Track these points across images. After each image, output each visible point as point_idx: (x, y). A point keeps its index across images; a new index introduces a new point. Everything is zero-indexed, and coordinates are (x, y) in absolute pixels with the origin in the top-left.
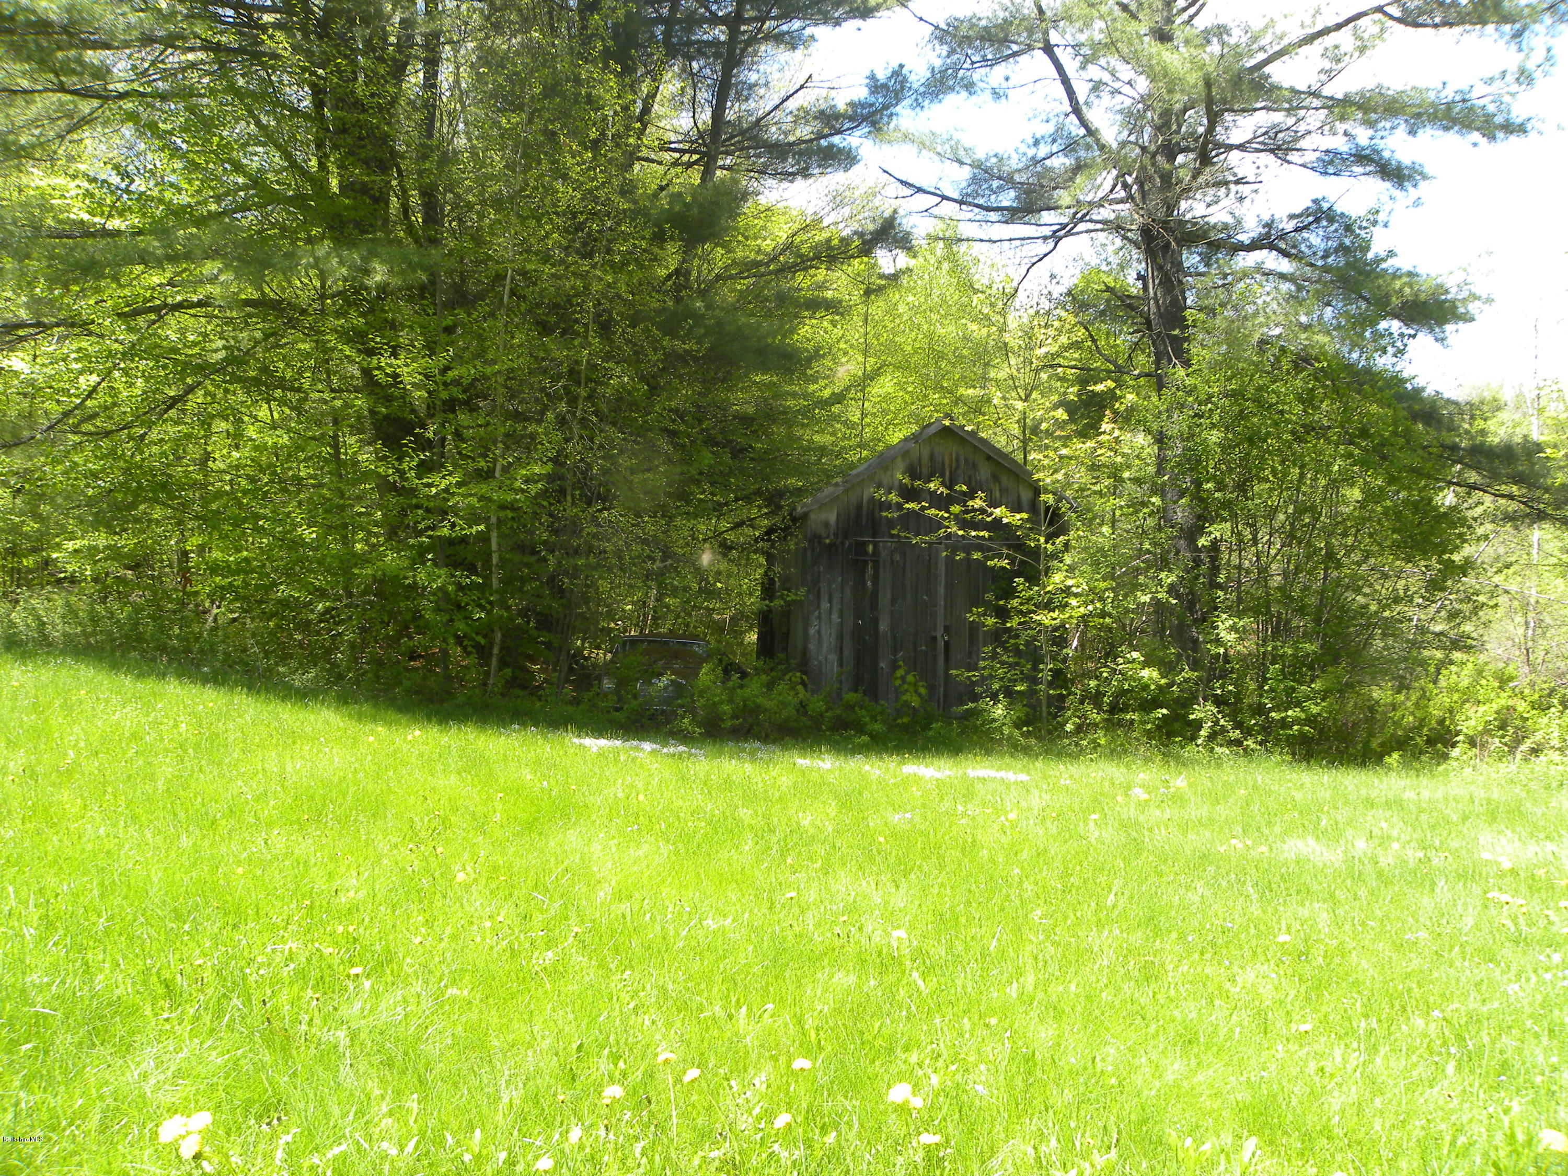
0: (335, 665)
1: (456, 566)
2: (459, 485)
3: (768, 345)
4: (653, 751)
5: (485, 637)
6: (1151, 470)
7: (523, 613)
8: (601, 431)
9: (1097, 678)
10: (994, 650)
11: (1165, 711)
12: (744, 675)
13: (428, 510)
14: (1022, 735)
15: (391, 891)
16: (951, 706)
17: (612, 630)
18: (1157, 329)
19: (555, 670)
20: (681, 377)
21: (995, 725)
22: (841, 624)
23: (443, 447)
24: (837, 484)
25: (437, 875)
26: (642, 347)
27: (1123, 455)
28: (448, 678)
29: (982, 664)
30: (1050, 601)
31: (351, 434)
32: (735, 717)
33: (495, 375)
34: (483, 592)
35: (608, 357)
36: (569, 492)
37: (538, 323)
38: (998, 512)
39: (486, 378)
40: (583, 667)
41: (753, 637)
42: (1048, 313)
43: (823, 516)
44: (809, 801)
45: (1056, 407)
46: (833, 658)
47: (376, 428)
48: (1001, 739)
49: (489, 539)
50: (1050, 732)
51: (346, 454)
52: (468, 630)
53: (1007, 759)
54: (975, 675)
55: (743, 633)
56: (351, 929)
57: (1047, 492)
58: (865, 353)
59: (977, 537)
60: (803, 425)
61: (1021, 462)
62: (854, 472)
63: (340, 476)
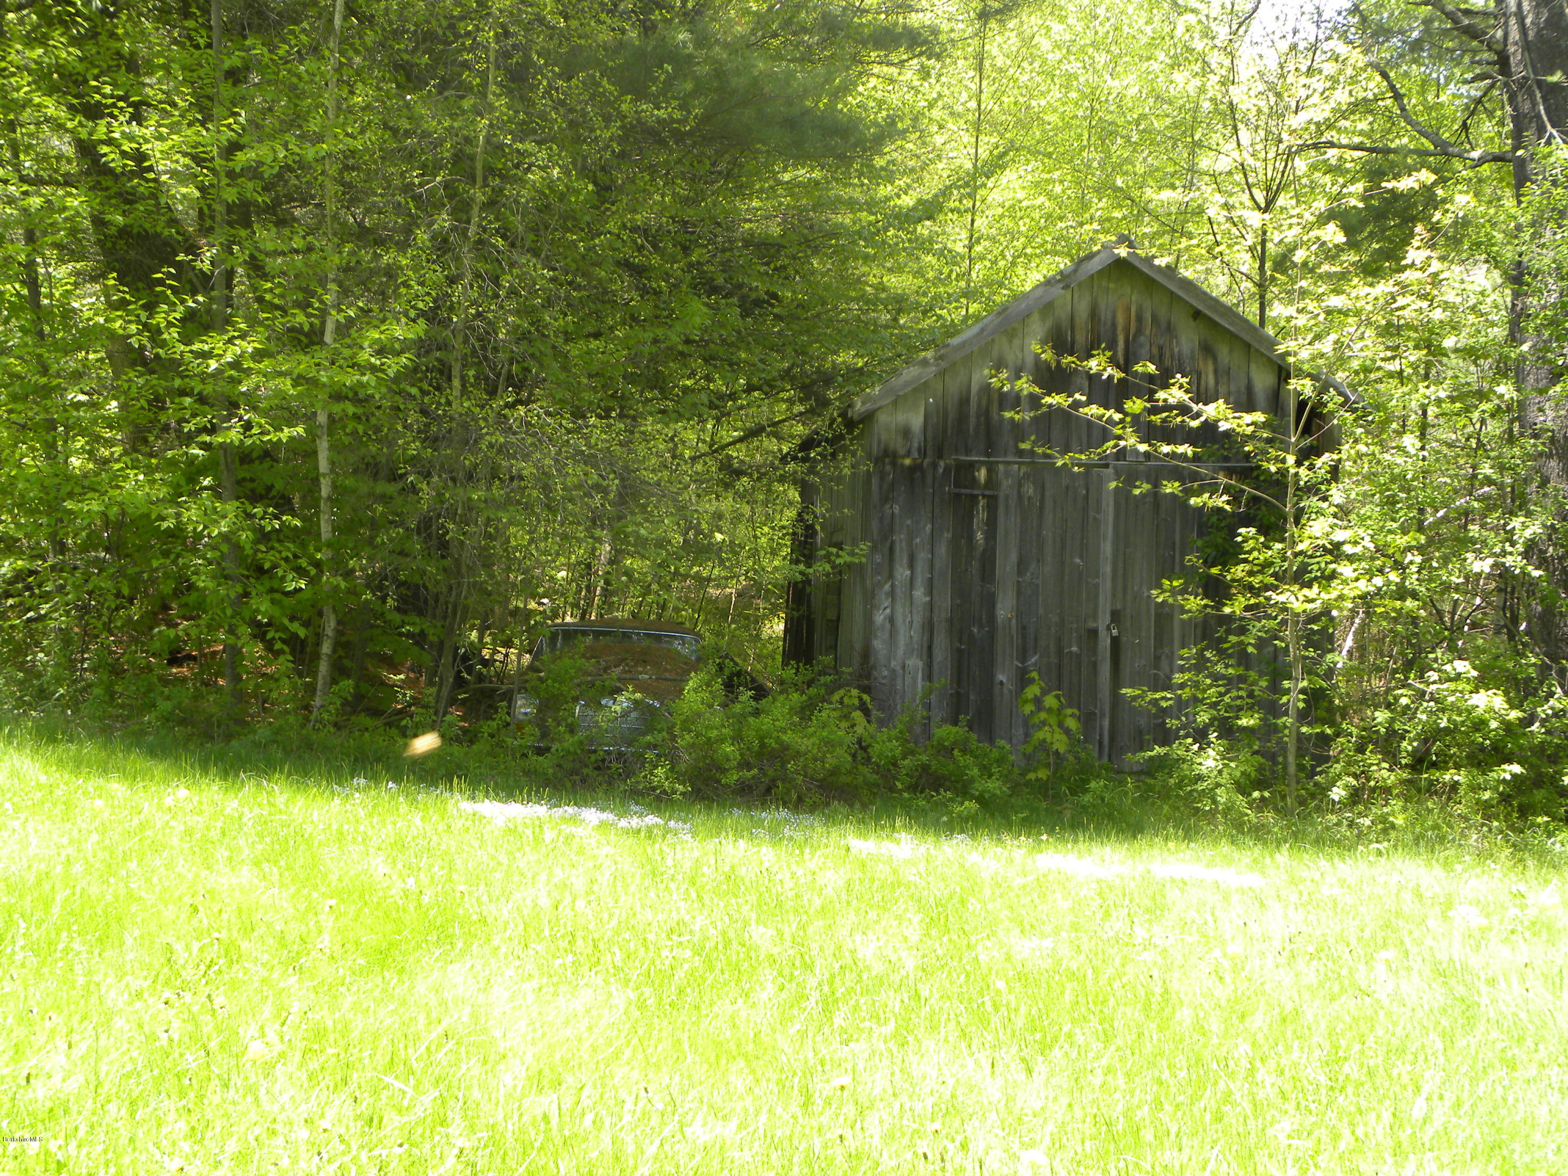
0: (32, 672)
1: (255, 498)
2: (259, 355)
3: (807, 112)
4: (602, 823)
5: (306, 624)
6: (1499, 333)
7: (377, 583)
8: (512, 265)
9: (1388, 706)
10: (1200, 654)
11: (1517, 769)
12: (760, 692)
13: (202, 399)
14: (1250, 805)
15: (128, 1076)
16: (1122, 751)
17: (530, 614)
18: (1519, 70)
19: (431, 683)
20: (652, 170)
21: (1201, 786)
22: (931, 606)
23: (229, 286)
24: (925, 363)
25: (213, 1046)
26: (584, 114)
27: (1446, 306)
28: (240, 696)
29: (1178, 678)
30: (1304, 569)
31: (61, 261)
32: (745, 765)
33: (320, 160)
34: (303, 545)
35: (523, 133)
36: (456, 372)
37: (398, 67)
38: (1214, 410)
39: (302, 165)
40: (480, 678)
41: (777, 627)
42: (1314, 48)
43: (901, 418)
44: (873, 915)
45: (1323, 219)
46: (916, 664)
47: (106, 252)
48: (1213, 813)
49: (315, 452)
50: (1302, 802)
51: (51, 296)
52: (276, 612)
53: (1225, 847)
54: (1166, 698)
55: (758, 621)
56: (53, 1146)
57: (1300, 374)
58: (977, 128)
59: (1173, 455)
60: (866, 258)
61: (1254, 319)
62: (955, 341)
63: (41, 334)
